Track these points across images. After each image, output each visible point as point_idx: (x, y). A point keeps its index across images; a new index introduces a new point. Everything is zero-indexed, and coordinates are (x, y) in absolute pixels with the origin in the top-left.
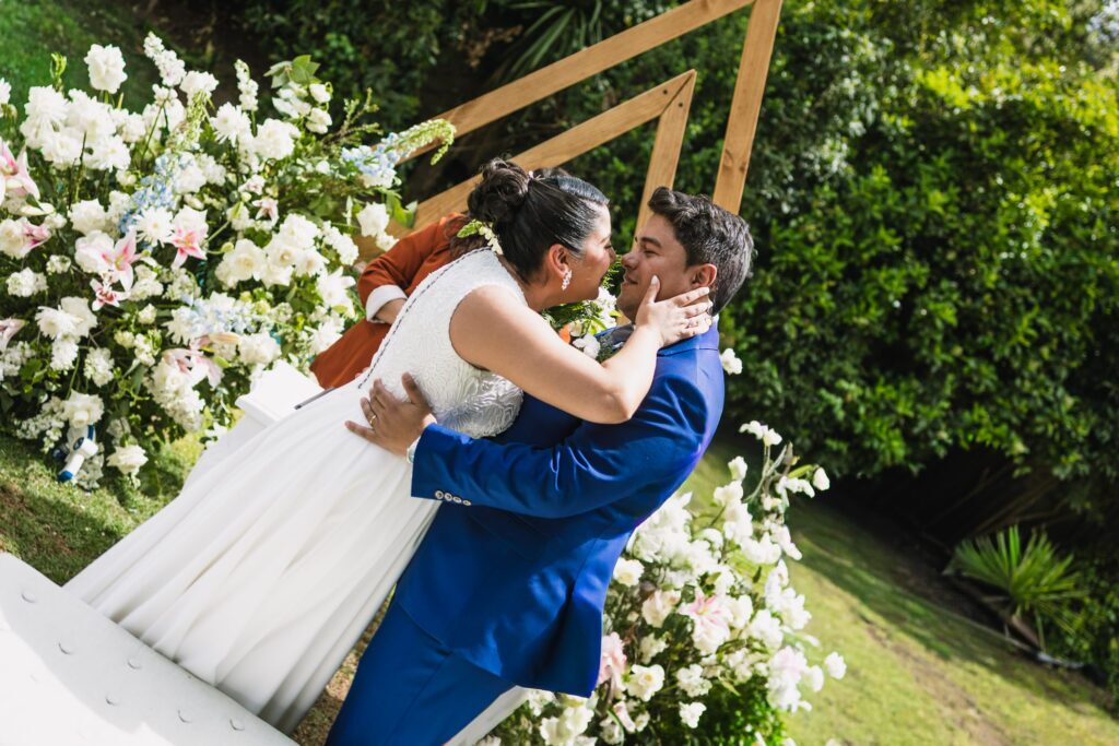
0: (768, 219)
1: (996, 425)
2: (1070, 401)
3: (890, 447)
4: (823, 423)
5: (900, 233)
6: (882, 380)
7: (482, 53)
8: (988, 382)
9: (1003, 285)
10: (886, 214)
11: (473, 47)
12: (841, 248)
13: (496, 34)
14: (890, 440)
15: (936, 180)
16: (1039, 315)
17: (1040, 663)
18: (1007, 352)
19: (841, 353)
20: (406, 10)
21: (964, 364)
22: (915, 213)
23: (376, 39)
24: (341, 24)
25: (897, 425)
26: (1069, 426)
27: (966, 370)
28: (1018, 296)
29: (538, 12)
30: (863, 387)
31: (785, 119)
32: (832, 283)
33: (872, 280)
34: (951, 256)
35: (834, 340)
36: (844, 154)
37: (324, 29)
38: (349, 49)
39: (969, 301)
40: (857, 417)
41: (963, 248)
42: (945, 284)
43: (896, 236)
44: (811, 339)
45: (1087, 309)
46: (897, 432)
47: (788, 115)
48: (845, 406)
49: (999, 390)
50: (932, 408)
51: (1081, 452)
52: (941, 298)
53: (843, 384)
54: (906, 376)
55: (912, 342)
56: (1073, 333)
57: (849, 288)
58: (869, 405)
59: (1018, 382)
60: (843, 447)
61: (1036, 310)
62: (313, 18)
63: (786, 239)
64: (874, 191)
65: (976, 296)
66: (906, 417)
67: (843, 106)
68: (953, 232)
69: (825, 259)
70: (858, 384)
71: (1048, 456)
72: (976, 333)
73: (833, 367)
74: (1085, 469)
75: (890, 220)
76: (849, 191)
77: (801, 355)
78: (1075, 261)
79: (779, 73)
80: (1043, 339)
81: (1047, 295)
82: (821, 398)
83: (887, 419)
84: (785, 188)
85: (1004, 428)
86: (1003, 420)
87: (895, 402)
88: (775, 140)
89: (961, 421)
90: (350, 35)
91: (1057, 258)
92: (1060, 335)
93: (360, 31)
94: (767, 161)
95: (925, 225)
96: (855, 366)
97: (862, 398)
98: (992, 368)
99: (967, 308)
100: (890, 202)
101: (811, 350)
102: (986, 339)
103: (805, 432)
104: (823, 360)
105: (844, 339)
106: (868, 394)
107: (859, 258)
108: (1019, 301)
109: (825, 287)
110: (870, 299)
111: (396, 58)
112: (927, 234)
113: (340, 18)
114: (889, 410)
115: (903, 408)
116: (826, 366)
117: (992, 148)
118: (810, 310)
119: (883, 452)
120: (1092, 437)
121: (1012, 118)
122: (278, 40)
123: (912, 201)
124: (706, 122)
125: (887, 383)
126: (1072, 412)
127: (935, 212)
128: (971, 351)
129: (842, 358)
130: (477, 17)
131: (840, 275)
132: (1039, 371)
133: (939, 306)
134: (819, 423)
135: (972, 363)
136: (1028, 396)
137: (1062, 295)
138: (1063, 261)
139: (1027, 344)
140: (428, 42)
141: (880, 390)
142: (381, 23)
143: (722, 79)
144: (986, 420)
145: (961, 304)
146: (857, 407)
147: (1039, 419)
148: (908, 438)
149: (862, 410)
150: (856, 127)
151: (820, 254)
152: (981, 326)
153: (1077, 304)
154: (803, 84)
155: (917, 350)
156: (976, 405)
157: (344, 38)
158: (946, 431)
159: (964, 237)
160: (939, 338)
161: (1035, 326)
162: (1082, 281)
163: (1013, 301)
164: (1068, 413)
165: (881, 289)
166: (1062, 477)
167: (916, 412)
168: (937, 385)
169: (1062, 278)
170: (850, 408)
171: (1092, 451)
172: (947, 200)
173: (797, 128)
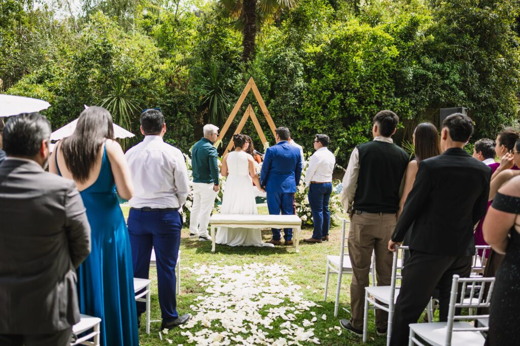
0: (296, 109)
2: (399, 100)
5: (328, 90)
6: (350, 127)
7: (203, 120)
8: (376, 109)
9: (362, 84)
10: (322, 88)
11: (199, 120)
12: (317, 103)
13: (203, 113)
15: (328, 72)
16: (376, 85)
18: (375, 99)
20: (179, 123)
21: (367, 109)
22: (328, 83)
23: (177, 134)
25: (362, 135)
26: (403, 105)
27: (368, 110)
29: (209, 100)
30: (347, 132)
31: (282, 84)
32: (321, 113)
33: (330, 105)
34: (345, 86)
35: (332, 126)
36: (302, 81)
38: (173, 141)
39: (357, 93)
40: (351, 140)
41: (346, 83)
42: (348, 94)
43: (328, 92)
45: (386, 75)
47: (283, 82)
48: (346, 139)
51: (411, 109)
52: (349, 98)
53: (342, 134)
54: (356, 122)
55: (351, 113)
56: (387, 83)
57: (326, 111)
58: (351, 135)
59: (383, 104)
61: (374, 84)
63: (303, 111)
64: (315, 85)
65: (358, 91)
66: (362, 132)
67: (294, 70)
68: (341, 81)
69: (315, 109)
70: (345, 132)
71: (405, 116)
72: (365, 100)
73: (336, 132)
74: (415, 113)
75: (324, 89)
76: (310, 89)
78: (375, 66)
79: (274, 74)
80: (382, 89)
81: (374, 79)
82: (339, 141)
83: (358, 135)
84: (294, 99)
87: (357, 130)
88: (284, 90)
90: (171, 138)
91: (370, 69)
92: (385, 86)
94: (286, 96)
95: (333, 84)
96: (342, 128)
97: (348, 134)
98: (374, 105)
99: (358, 95)
100: (321, 85)
101: (328, 132)
102: (368, 99)
104: (333, 132)
105: (334, 124)
106: (349, 132)
107: (323, 102)
108: (369, 85)
109: (320, 115)
110: (333, 110)
111: (184, 135)
112: (335, 86)
114: (357, 133)
115: (360, 130)
117: (335, 55)
118: (321, 123)
120: (411, 104)
121: (335, 44)
123: (326, 81)
125: (352, 126)
126: (402, 101)
127: (333, 79)
128: (367, 105)
129: (337, 129)
130: (196, 112)
131: (322, 110)
132: (386, 98)
133: (350, 100)
135: (369, 107)
136: (388, 105)
137: (377, 76)
138: (372, 68)
139: (378, 93)
140: (189, 126)
141: (351, 129)
142: (176, 130)
143: (262, 86)
145: (355, 96)
146: (349, 137)
147: (395, 109)
149: (351, 137)
150: (300, 73)
151: (313, 108)
152: (364, 97)
153: (383, 76)
154: (281, 73)
155: (353, 114)
157: (170, 139)
159: (345, 80)
160: (356, 107)
161: (377, 88)
162: (380, 70)
163: (367, 86)
164: (401, 103)
165: (334, 106)
166: (411, 119)
167: (364, 129)
168: (364, 119)
169: (375, 72)
170: (348, 139)
171: (414, 107)
172: (334, 75)
173: (287, 84)
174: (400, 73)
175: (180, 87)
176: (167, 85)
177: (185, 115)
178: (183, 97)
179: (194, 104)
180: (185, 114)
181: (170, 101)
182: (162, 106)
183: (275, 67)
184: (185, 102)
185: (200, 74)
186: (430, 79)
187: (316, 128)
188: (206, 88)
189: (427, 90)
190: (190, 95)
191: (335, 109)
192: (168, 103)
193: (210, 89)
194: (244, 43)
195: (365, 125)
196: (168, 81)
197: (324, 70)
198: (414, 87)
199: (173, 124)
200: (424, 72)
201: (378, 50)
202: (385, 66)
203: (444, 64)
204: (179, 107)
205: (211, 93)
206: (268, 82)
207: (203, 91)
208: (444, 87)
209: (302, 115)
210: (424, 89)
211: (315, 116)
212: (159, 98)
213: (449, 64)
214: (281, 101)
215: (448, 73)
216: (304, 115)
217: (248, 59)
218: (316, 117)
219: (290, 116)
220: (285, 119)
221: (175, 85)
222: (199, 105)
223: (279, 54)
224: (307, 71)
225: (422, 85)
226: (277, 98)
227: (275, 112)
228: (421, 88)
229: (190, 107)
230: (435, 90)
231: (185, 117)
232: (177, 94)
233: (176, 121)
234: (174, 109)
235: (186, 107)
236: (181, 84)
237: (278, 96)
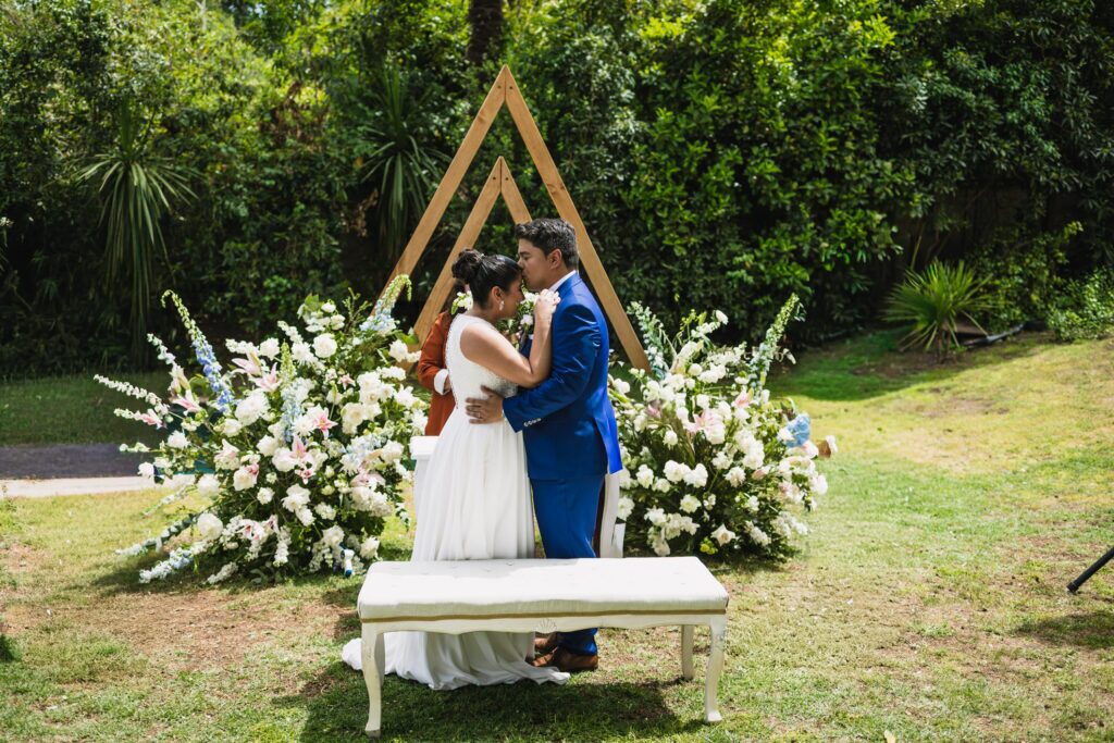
0: (615, 193)
1: (853, 215)
2: (888, 165)
3: (796, 277)
4: (743, 293)
5: (703, 139)
6: (761, 239)
7: (364, 224)
8: (827, 191)
9: (792, 123)
10: (686, 134)
11: (356, 223)
12: (674, 176)
13: (364, 205)
14: (793, 273)
15: (701, 90)
16: (829, 126)
17: (992, 343)
18: (825, 163)
19: (722, 241)
20: (300, 232)
21: (806, 190)
22: (703, 121)
23: (295, 264)
24: (267, 271)
25: (791, 260)
26: (899, 181)
27: (808, 194)
28: (807, 123)
29: (380, 172)
30: (753, 252)
31: (579, 123)
32: (684, 203)
33: (708, 181)
34: (746, 130)
35: (712, 236)
36: (632, 117)
37: (259, 281)
38: (285, 281)
39: (778, 149)
40: (762, 274)
41: (748, 119)
42: (755, 150)
43: (702, 145)
44: (698, 246)
45: (856, 99)
46: (794, 264)
47: (580, 120)
48: (749, 273)
49: (839, 191)
50: (805, 234)
51: (920, 191)
52: (758, 161)
53: (738, 259)
54: (775, 225)
55: (762, 201)
56: (858, 120)
57: (697, 198)
58: (764, 261)
59: (847, 177)
60: (768, 298)
61: (824, 123)
62: (248, 279)
63: (635, 197)
64: (668, 126)
65: (780, 143)
66: (793, 251)
67: (609, 88)
68: (736, 115)
69: (668, 191)
70: (747, 253)
71: (902, 209)
72: (798, 166)
73: (724, 254)
74: (930, 199)
75: (691, 137)
76: (652, 138)
77: (698, 262)
78: (825, 75)
79: (554, 98)
80: (842, 138)
81: (824, 109)
82: (731, 279)
83: (782, 261)
84: (611, 165)
85: (860, 211)
86: (855, 208)
87: (779, 247)
88: (582, 141)
89: (830, 227)
90: (277, 273)
91: (813, 82)
92: (851, 128)
93: (282, 266)
94: (588, 157)
95: (715, 123)
96: (738, 243)
97: (756, 259)
98: (824, 180)
99: (781, 154)
100: (682, 126)
101: (703, 253)
102: (807, 165)
103: (737, 307)
104: (715, 254)
105: (718, 231)
106: (758, 254)
107: (690, 174)
108: (809, 125)
109: (681, 208)
110: (715, 195)
111: (315, 266)
112: (720, 128)
113: (265, 267)
114: (779, 255)
115: (787, 247)
116: (719, 256)
117: (720, 44)
118: (683, 229)
119: (794, 283)
120: (919, 177)
121: (719, 15)
122: (237, 309)
123: (696, 114)
125: (765, 239)
126: (896, 170)
127: (715, 111)
128: (804, 180)
129: (726, 244)
130: (345, 204)
131: (685, 194)
132: (855, 160)
133: (761, 167)
134: (741, 295)
135: (809, 187)
136: (860, 181)
137: (832, 102)
138: (818, 80)
139: (834, 149)
140: (328, 241)
141: (764, 246)
142: (290, 251)
144: (845, 215)
145: (774, 155)
146: (758, 267)
147: (877, 190)
148: (804, 263)
149: (762, 267)
150: (627, 94)
151: (663, 190)
152: (797, 159)
153: (847, 100)
154: (574, 93)
155: (769, 204)
156: (832, 211)
157: (276, 277)
158: (824, 241)
159: (745, 112)
160: (776, 186)
161: (831, 134)
162: (839, 84)
163: (806, 129)
164: (893, 172)
165: (717, 183)
166: (920, 216)
167: (797, 243)
168: (797, 217)
169: (825, 92)
170: (753, 271)
171: (926, 185)
172: (717, 98)
173: (591, 123)
174: (892, 93)
175: (299, 133)
176: (264, 128)
177: (316, 211)
178: (309, 160)
179: (338, 183)
180: (316, 208)
181: (273, 171)
182: (252, 185)
183: (560, 79)
184: (314, 175)
185: (353, 98)
186: (970, 109)
187: (671, 244)
188: (369, 136)
189: (963, 140)
190: (327, 157)
191: (720, 190)
192: (267, 177)
193: (383, 141)
194: (472, 17)
195: (798, 234)
196: (267, 118)
197: (690, 85)
198: (928, 131)
199: (282, 234)
200: (954, 90)
201: (834, 32)
202: (854, 73)
203: (1004, 70)
204: (299, 190)
205: (385, 151)
207: (363, 146)
208: (1005, 131)
209: (632, 207)
210: (954, 138)
211: (666, 209)
212: (242, 165)
213: (1018, 70)
214: (576, 171)
215: (1016, 95)
216: (637, 209)
217: (485, 56)
218: (669, 213)
219: (601, 211)
221: (286, 128)
222: (353, 184)
223: (569, 42)
224: (643, 90)
225: (949, 125)
226: (565, 162)
228: (945, 135)
229: (329, 189)
230: (980, 137)
231: (317, 217)
232: (291, 153)
233: (291, 228)
234: (285, 195)
235: (316, 188)
236: (303, 126)
237: (568, 158)
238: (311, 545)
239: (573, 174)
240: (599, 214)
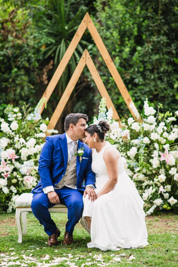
0: (172, 59)
7: (46, 78)
11: (42, 78)
13: (47, 69)
20: (15, 82)
23: (12, 98)
29: (54, 51)
47: (153, 23)
79: (140, 13)
88: (155, 34)
93: (6, 99)
94: (158, 42)
111: (22, 98)
124: (129, 45)
130: (37, 68)
140: (28, 86)
142: (10, 92)
143: (124, 29)
173: (160, 25)
175: (14, 34)
177: (22, 72)
178: (20, 47)
179: (34, 58)
180: (23, 70)
181: (2, 53)
184: (21, 54)
185: (41, 15)
188: (49, 34)
190: (28, 45)
199: (6, 84)
204: (14, 61)
206: (133, 24)
207: (45, 40)
214: (152, 50)
220: (158, 73)
221: (9, 31)
222: (41, 58)
226: (146, 45)
227: (144, 64)
229: (29, 61)
231: (23, 75)
232: (11, 44)
233: (10, 80)
234: (8, 64)
235: (22, 61)
236: (17, 31)
237: (147, 42)
238: (8, 203)
239: (150, 50)
240: (164, 71)
